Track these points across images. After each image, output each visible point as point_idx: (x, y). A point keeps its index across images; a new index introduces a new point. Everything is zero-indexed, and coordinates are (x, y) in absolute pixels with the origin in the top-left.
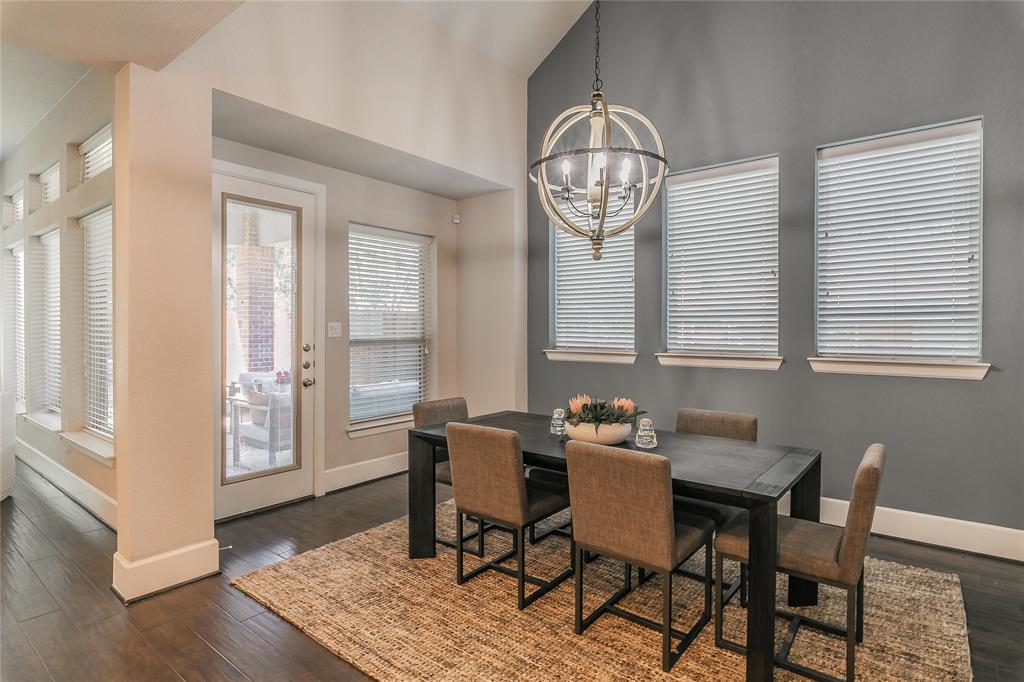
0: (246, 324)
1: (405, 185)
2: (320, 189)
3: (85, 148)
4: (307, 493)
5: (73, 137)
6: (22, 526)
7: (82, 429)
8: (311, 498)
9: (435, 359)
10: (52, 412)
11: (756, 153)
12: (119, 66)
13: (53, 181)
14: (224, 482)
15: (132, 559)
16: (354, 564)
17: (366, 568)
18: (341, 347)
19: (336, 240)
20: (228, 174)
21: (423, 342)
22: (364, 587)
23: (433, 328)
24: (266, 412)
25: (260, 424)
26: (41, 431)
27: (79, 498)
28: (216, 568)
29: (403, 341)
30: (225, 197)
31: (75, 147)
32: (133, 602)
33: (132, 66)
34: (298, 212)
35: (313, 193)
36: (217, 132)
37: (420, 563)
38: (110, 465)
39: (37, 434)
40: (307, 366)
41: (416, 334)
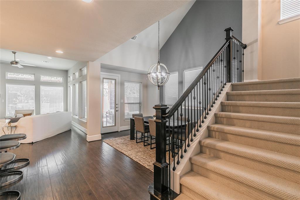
0: (110, 99)
1: (136, 73)
2: (119, 75)
3: (82, 70)
4: (117, 131)
5: (80, 68)
6: (73, 134)
7: (81, 118)
8: (118, 132)
9: (142, 106)
10: (76, 115)
11: (199, 66)
12: (88, 62)
13: (77, 74)
14: (103, 127)
15: (89, 136)
16: (121, 140)
17: (123, 140)
18: (123, 104)
19: (122, 84)
20: (103, 74)
21: (140, 103)
22: (122, 143)
23: (142, 101)
24: (111, 117)
25: (111, 119)
26: (75, 118)
27: (81, 130)
28: (101, 139)
29: (136, 103)
30: (103, 78)
31: (81, 69)
32: (89, 142)
33: (90, 62)
34: (116, 80)
35: (118, 76)
36: (101, 67)
37: (132, 140)
38: (86, 123)
39: (74, 119)
40: (117, 108)
41: (138, 102)
